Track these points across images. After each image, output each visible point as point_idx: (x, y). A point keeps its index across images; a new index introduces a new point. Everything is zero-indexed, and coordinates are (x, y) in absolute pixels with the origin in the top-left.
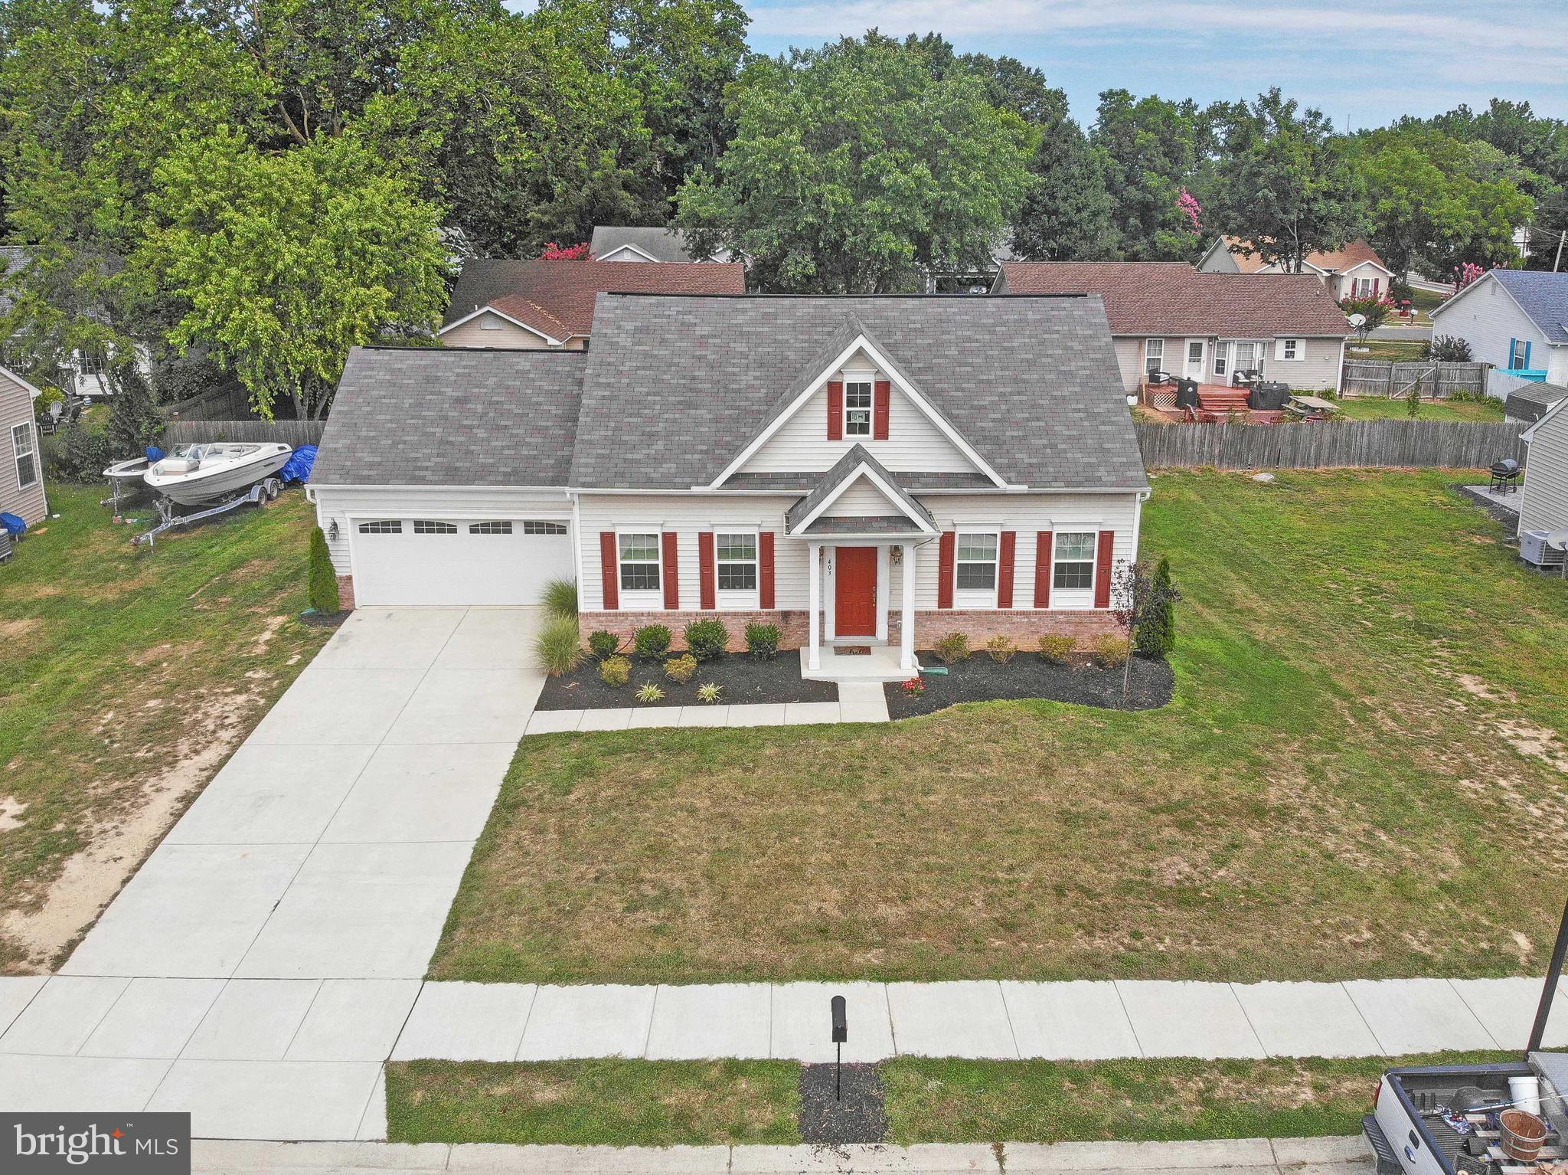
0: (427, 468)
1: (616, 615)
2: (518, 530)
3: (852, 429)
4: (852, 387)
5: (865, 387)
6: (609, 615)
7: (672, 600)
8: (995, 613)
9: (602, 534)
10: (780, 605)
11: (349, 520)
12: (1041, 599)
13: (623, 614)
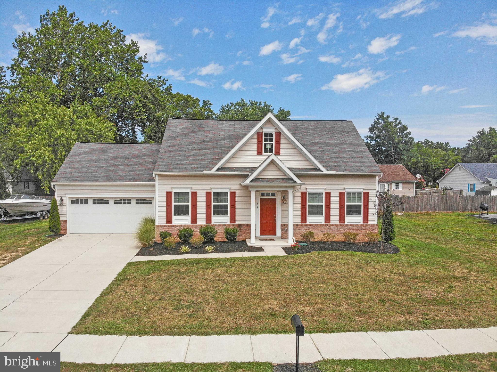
0: (99, 177)
1: (171, 226)
2: (133, 202)
3: (266, 151)
4: (266, 134)
5: (271, 134)
6: (168, 226)
7: (194, 220)
8: (324, 225)
9: (167, 192)
10: (237, 223)
11: (67, 198)
12: (342, 220)
13: (174, 226)
